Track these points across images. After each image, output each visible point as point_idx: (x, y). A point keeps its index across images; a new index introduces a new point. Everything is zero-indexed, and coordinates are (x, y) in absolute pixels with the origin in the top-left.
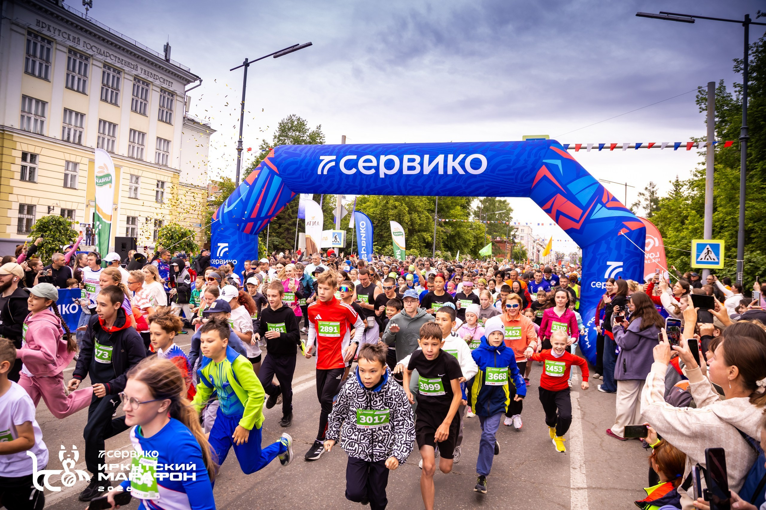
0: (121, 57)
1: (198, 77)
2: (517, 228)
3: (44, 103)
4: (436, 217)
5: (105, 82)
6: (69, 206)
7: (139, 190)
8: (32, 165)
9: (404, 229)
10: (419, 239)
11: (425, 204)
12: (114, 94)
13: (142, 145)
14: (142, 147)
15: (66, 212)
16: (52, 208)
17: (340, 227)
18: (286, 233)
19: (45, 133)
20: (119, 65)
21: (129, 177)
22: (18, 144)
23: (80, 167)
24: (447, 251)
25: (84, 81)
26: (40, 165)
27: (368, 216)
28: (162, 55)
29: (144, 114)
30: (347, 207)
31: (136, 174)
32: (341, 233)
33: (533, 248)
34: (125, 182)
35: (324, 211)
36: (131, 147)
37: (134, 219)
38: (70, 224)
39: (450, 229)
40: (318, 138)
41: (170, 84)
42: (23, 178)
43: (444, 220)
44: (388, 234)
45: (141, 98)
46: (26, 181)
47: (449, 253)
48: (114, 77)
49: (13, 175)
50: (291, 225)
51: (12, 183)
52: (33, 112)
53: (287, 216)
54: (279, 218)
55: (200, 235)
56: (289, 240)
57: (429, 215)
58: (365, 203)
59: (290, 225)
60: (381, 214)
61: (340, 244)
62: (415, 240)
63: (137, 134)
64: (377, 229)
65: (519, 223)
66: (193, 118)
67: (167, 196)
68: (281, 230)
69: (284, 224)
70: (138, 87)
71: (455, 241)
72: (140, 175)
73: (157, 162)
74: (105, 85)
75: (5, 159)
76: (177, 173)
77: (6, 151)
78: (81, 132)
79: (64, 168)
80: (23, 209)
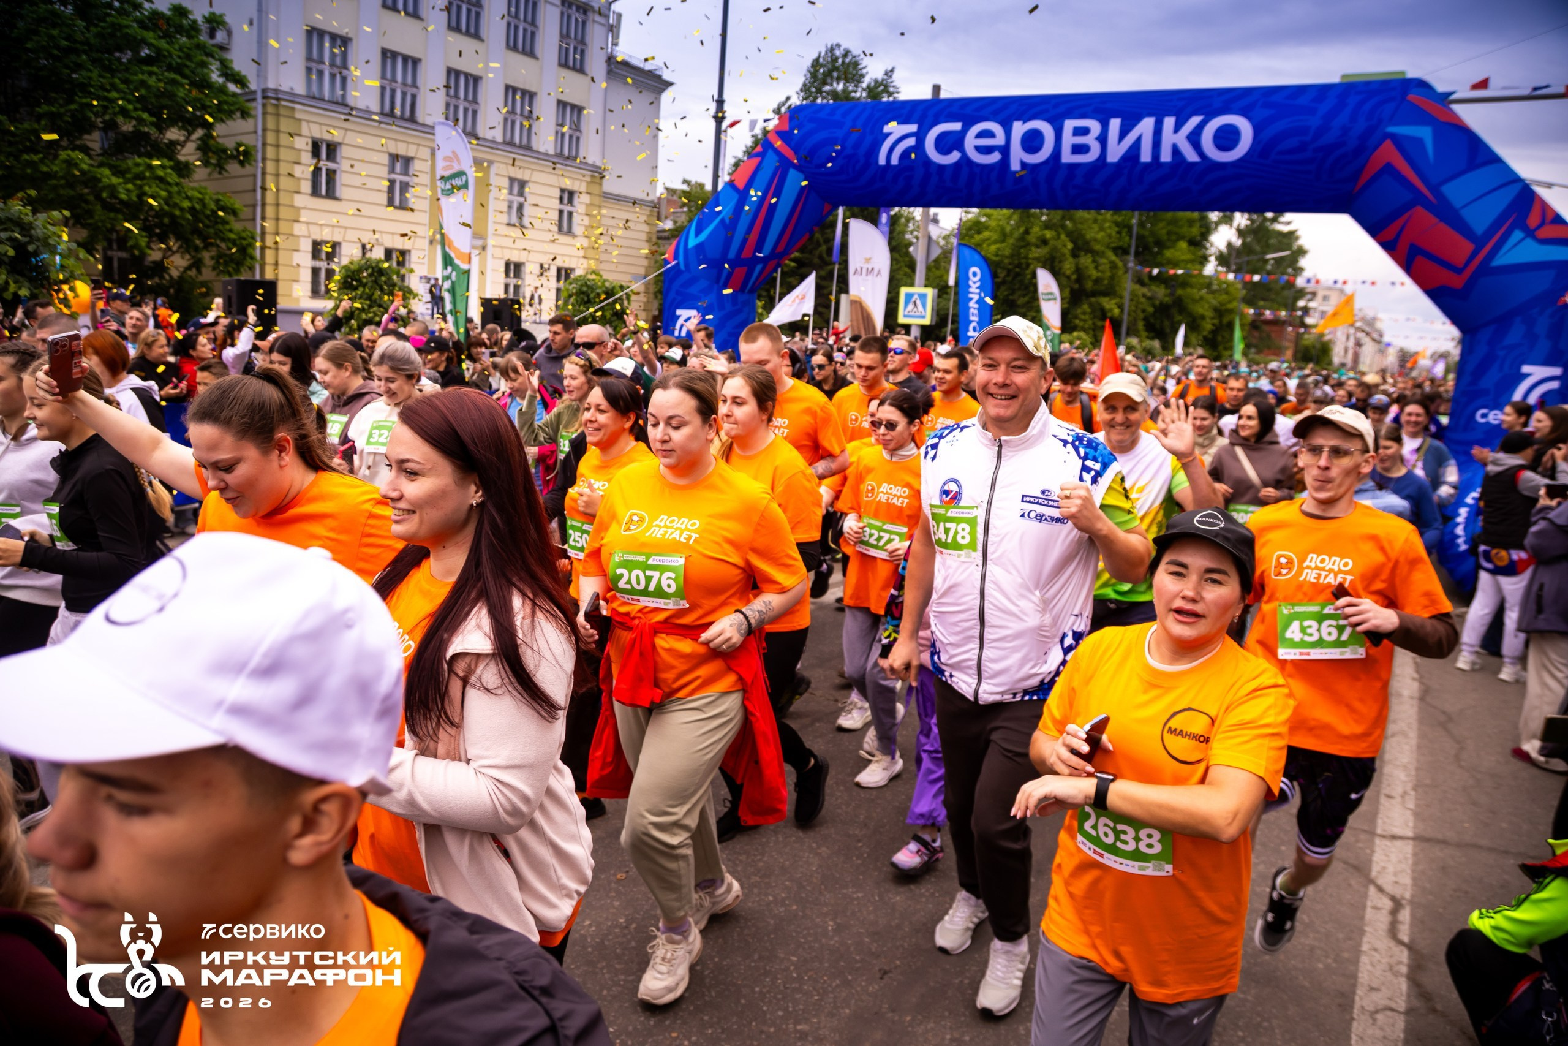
2: (1314, 294)
3: (345, 41)
4: (1131, 265)
6: (399, 244)
7: (526, 208)
8: (331, 165)
9: (1061, 287)
10: (1093, 311)
11: (1110, 236)
12: (473, 14)
13: (530, 118)
14: (530, 122)
15: (395, 255)
16: (368, 247)
17: (923, 282)
19: (350, 100)
21: (505, 183)
22: (304, 125)
23: (417, 166)
24: (1152, 339)
26: (346, 165)
27: (985, 259)
29: (533, 54)
30: (942, 243)
31: (520, 177)
32: (926, 295)
33: (1348, 338)
34: (499, 195)
35: (892, 249)
36: (509, 122)
37: (518, 267)
38: (402, 278)
39: (1160, 292)
40: (885, 95)
42: (315, 192)
43: (1147, 270)
44: (1026, 299)
45: (525, 21)
46: (320, 196)
47: (1156, 344)
49: (299, 186)
51: (300, 200)
52: (327, 59)
53: (816, 261)
54: (800, 263)
55: (643, 296)
56: (820, 309)
57: (1117, 260)
58: (979, 232)
60: (1012, 256)
62: (1084, 313)
63: (519, 95)
64: (1003, 288)
65: (1317, 282)
66: (627, 59)
67: (579, 222)
72: (526, 178)
73: (559, 151)
75: (284, 154)
76: (598, 174)
77: (284, 139)
78: (414, 97)
79: (386, 169)
80: (320, 252)
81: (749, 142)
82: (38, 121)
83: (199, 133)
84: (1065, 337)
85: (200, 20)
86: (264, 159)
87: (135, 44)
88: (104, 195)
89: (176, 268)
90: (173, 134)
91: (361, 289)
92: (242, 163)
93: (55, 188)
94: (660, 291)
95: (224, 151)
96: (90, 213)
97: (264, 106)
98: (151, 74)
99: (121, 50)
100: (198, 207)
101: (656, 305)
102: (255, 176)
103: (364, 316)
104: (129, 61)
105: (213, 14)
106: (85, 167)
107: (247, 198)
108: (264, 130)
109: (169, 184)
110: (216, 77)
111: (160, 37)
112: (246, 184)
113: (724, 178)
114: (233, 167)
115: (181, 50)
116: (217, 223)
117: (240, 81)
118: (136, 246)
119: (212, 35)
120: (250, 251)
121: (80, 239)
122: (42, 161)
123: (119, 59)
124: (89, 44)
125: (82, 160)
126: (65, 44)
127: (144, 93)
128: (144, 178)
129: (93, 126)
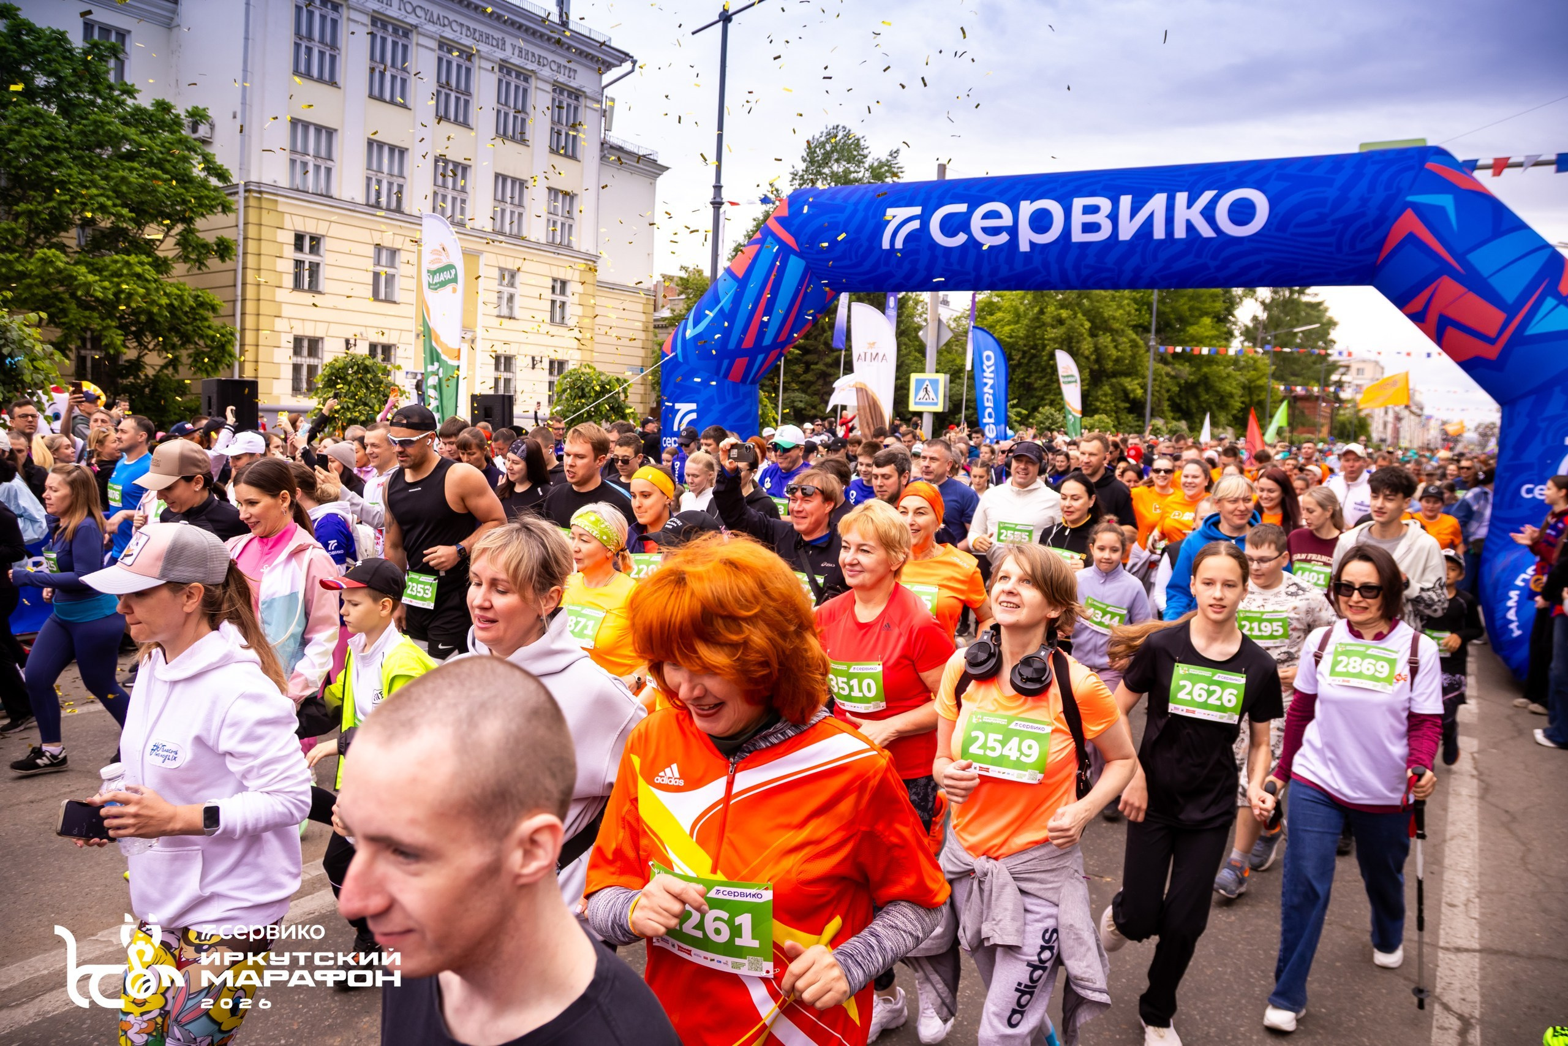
0: (473, 25)
1: (627, 54)
2: (1348, 367)
3: (330, 132)
4: (1152, 343)
5: (443, 80)
6: (383, 338)
7: (517, 299)
8: (314, 259)
9: (1081, 369)
10: (1115, 393)
11: (1129, 314)
12: (462, 102)
13: (520, 205)
14: (520, 210)
15: (379, 350)
16: (352, 342)
17: (934, 367)
18: (821, 382)
19: (334, 192)
20: (468, 42)
21: (496, 273)
22: (287, 217)
23: (402, 257)
24: (1179, 419)
25: (404, 81)
26: (329, 258)
27: (998, 341)
28: (553, 13)
29: (523, 141)
30: (953, 325)
31: (510, 266)
32: (937, 381)
33: (1386, 413)
34: (489, 286)
35: (901, 334)
36: (498, 211)
37: (509, 360)
38: (387, 373)
39: (1185, 370)
40: (889, 176)
41: (572, 74)
42: (297, 286)
43: (1170, 349)
44: (1044, 381)
45: (515, 108)
46: (303, 290)
47: (1183, 425)
48: (459, 67)
49: (281, 280)
50: (830, 365)
51: (282, 295)
52: (311, 151)
53: (821, 347)
54: (805, 350)
55: (641, 389)
58: (992, 314)
59: (828, 365)
60: (1027, 337)
61: (936, 404)
62: (1105, 395)
63: (509, 183)
64: (1019, 371)
65: (1350, 354)
66: (620, 143)
67: (573, 312)
68: (809, 377)
69: (816, 364)
70: (508, 84)
71: (1197, 397)
72: (517, 268)
73: (551, 240)
74: (443, 85)
75: (266, 248)
76: (591, 262)
77: (266, 233)
78: (401, 187)
79: (371, 261)
80: (301, 347)
81: (750, 225)
82: (16, 219)
83: (180, 227)
84: (1088, 421)
85: (183, 115)
86: (245, 253)
87: (115, 140)
88: (79, 293)
89: (152, 366)
90: (153, 230)
91: (345, 386)
92: (222, 258)
93: (30, 286)
94: (658, 383)
95: (205, 246)
96: (64, 312)
97: (246, 199)
98: (131, 169)
99: (101, 146)
100: (176, 303)
101: (654, 396)
102: (235, 270)
103: (349, 415)
104: (110, 157)
105: (197, 107)
106: (61, 265)
107: (228, 294)
108: (246, 224)
109: (147, 280)
110: (198, 170)
111: (142, 133)
112: (227, 279)
113: (723, 263)
114: (214, 262)
115: (163, 145)
116: (195, 319)
117: (222, 175)
118: (111, 344)
119: (195, 130)
120: (229, 348)
121: (54, 340)
122: (17, 260)
123: (99, 156)
124: (70, 142)
125: (58, 258)
126: (46, 142)
127: (124, 189)
128: (121, 275)
129: (71, 223)
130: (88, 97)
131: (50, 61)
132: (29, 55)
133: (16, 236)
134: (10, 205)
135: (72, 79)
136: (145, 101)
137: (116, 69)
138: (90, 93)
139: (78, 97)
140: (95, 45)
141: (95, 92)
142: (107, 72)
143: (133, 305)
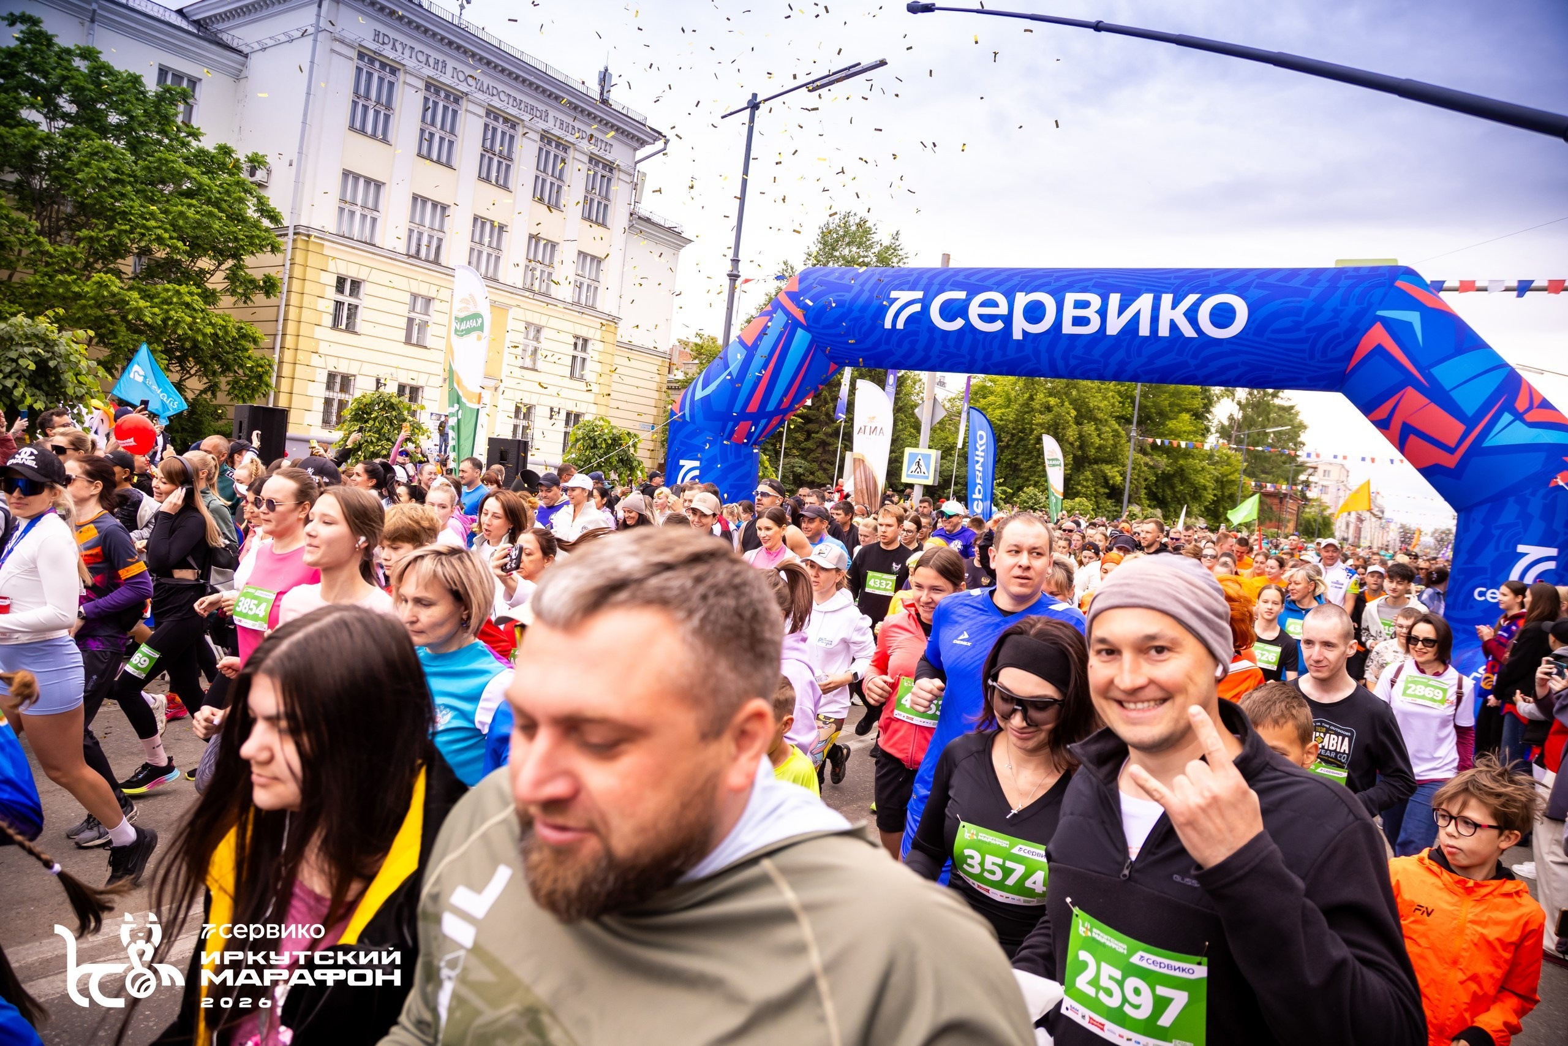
0: (519, 96)
1: (660, 133)
2: (1315, 468)
3: (379, 185)
4: (1133, 434)
5: (488, 145)
6: (412, 380)
7: (541, 353)
8: (354, 301)
9: (1065, 454)
10: (1096, 478)
11: (1113, 405)
12: (504, 167)
13: (550, 265)
14: (551, 270)
15: (407, 391)
16: (382, 381)
17: (928, 443)
18: (820, 450)
19: (378, 241)
20: (514, 111)
21: (521, 327)
22: (331, 261)
23: (435, 305)
24: (1154, 507)
25: (451, 143)
26: (368, 302)
27: (991, 422)
28: (594, 91)
29: (558, 207)
30: (948, 405)
31: (536, 322)
32: (929, 456)
33: (1349, 514)
34: (515, 337)
35: (898, 410)
36: (529, 270)
37: (529, 409)
38: (413, 414)
39: (1163, 462)
40: (895, 260)
41: (608, 148)
42: (335, 326)
43: (1150, 440)
44: (1030, 463)
45: (552, 176)
46: (341, 330)
48: (504, 133)
49: (321, 319)
50: (831, 436)
51: (319, 332)
52: (359, 201)
53: (823, 417)
54: (807, 419)
55: (650, 445)
56: (825, 465)
57: (1120, 429)
58: (985, 397)
59: (826, 435)
60: (1016, 421)
61: (927, 478)
62: (1087, 480)
63: (541, 244)
64: (1007, 452)
65: (1318, 456)
66: (648, 215)
67: (592, 366)
68: (810, 445)
69: (817, 433)
70: (548, 153)
71: (1172, 487)
72: (542, 323)
73: (576, 300)
74: (487, 151)
75: (309, 287)
76: (613, 323)
77: (310, 274)
78: (440, 240)
79: (407, 307)
80: (334, 383)
81: (762, 300)
82: (77, 244)
83: (230, 263)
84: (1068, 503)
85: (243, 159)
86: (289, 291)
87: (178, 177)
88: (130, 317)
89: (192, 390)
90: (205, 263)
91: (371, 422)
92: (268, 294)
93: (84, 307)
94: (666, 440)
95: (252, 282)
96: (114, 333)
97: (294, 241)
98: (190, 206)
99: (163, 182)
100: (220, 334)
101: (662, 452)
102: (278, 307)
103: (372, 449)
104: (171, 193)
105: (256, 154)
106: (115, 290)
107: (269, 328)
108: (292, 264)
109: (194, 309)
110: (251, 213)
111: (203, 173)
112: (270, 314)
113: (736, 333)
114: (259, 298)
115: (221, 185)
116: (236, 349)
117: (274, 218)
119: (252, 174)
120: (266, 378)
121: (101, 358)
122: (74, 281)
123: (162, 190)
124: (135, 176)
125: (113, 282)
126: (113, 175)
127: (181, 222)
128: (171, 303)
129: (128, 251)
130: (156, 136)
131: (123, 101)
132: (105, 96)
133: (76, 260)
134: (74, 230)
135: (143, 119)
136: (208, 144)
137: (184, 113)
138: (158, 133)
139: (147, 136)
140: (168, 90)
141: (163, 132)
142: (176, 115)
143: (180, 332)
